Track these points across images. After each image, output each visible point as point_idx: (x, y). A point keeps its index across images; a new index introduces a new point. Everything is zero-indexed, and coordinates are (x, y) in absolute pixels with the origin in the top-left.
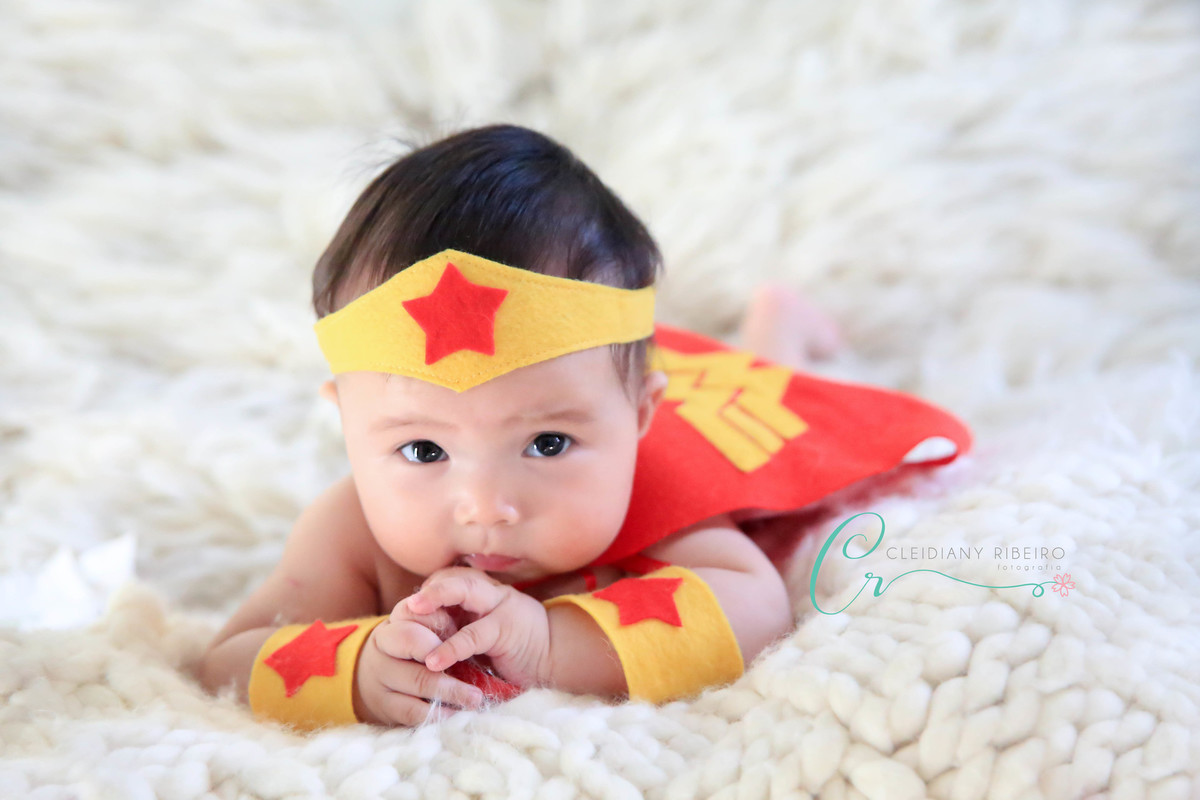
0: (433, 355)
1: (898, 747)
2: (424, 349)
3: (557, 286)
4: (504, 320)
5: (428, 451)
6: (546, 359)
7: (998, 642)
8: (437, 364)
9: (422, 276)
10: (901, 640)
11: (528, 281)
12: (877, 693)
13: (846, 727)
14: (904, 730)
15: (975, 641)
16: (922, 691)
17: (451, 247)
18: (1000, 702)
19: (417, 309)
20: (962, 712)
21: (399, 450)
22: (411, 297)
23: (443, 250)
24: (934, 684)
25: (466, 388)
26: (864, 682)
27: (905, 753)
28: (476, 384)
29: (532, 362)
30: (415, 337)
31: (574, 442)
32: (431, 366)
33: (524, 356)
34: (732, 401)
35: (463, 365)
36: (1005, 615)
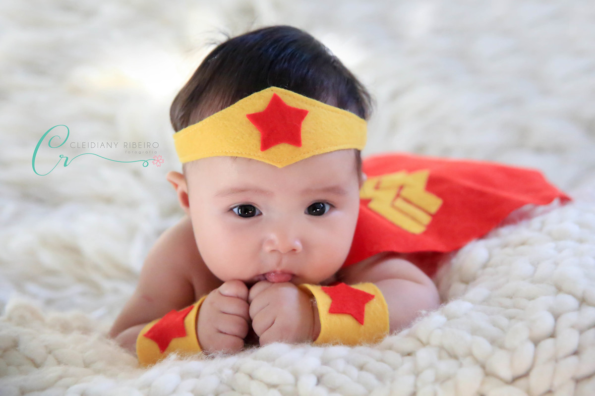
0: (266, 144)
1: (515, 380)
2: (260, 142)
3: (332, 111)
4: (307, 127)
5: (247, 211)
6: (328, 151)
7: (571, 318)
8: (268, 151)
9: (258, 101)
10: (511, 318)
11: (318, 107)
12: (502, 347)
13: (483, 367)
14: (521, 369)
15: (557, 317)
16: (530, 346)
17: (274, 85)
18: (576, 353)
19: (256, 119)
20: (556, 359)
21: (231, 210)
22: (252, 112)
23: (270, 87)
24: (536, 342)
25: (285, 165)
26: (493, 342)
27: (522, 382)
28: (291, 163)
29: (322, 152)
30: (254, 135)
31: (333, 207)
32: (263, 152)
33: (317, 149)
34: (398, 195)
35: (282, 152)
36: (572, 302)
